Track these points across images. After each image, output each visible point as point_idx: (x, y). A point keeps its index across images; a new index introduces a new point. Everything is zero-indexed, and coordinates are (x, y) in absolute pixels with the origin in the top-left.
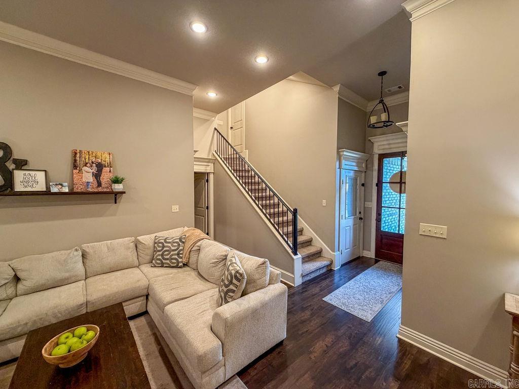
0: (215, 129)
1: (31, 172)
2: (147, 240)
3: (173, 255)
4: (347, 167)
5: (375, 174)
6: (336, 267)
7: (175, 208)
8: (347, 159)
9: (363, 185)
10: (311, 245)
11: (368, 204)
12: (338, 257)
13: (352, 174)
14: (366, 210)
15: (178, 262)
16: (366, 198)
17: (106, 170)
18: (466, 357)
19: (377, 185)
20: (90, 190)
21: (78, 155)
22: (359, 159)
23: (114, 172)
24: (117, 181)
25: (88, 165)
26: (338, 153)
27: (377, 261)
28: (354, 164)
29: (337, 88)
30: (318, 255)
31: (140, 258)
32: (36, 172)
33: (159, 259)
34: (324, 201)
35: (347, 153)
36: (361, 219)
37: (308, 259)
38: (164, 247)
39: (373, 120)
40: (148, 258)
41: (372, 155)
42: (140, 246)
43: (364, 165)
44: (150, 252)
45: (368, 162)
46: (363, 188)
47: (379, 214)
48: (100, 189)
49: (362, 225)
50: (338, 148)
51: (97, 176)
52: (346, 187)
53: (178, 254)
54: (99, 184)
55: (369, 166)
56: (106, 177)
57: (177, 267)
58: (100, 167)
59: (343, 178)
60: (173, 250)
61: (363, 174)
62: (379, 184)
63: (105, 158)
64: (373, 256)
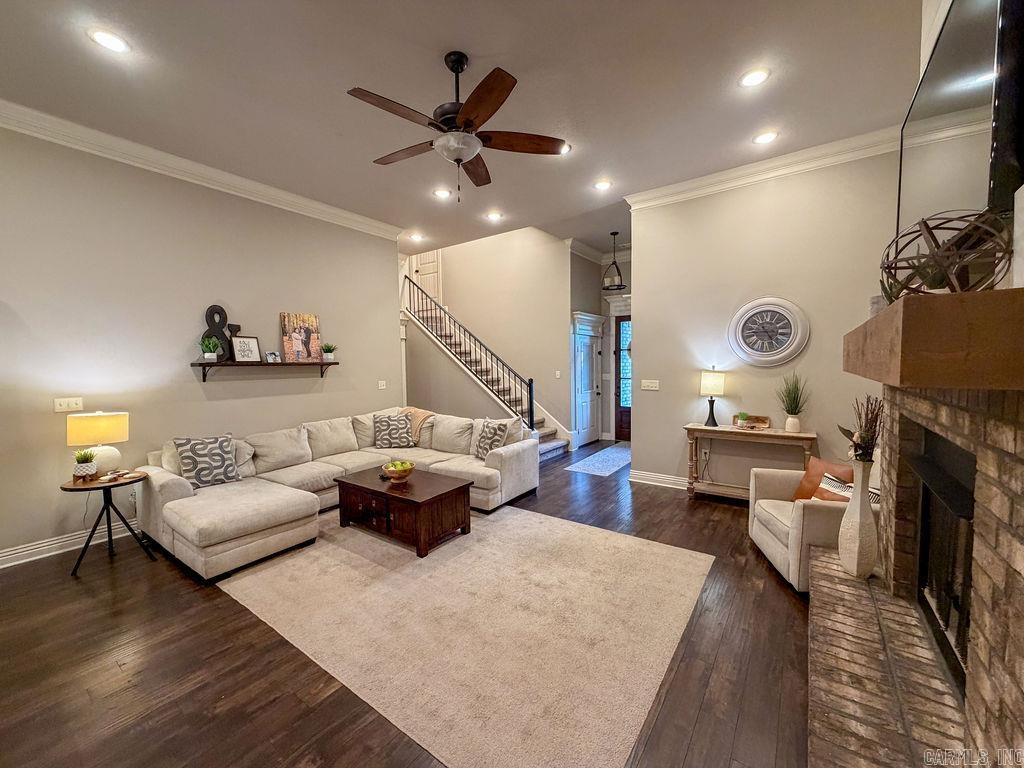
0: (406, 277)
1: (245, 339)
2: (367, 419)
3: (401, 434)
4: (582, 332)
5: (613, 340)
6: (573, 449)
7: (382, 384)
8: (582, 322)
9: (600, 353)
10: (543, 426)
11: (606, 376)
12: (574, 437)
13: (587, 340)
14: (604, 383)
15: (409, 441)
16: (604, 370)
17: (314, 336)
18: (672, 478)
19: (615, 352)
20: (301, 360)
21: (286, 319)
22: (596, 322)
23: (322, 340)
24: (329, 350)
25: (297, 331)
26: (572, 315)
27: (616, 442)
28: (589, 328)
29: (569, 242)
30: (552, 436)
31: (360, 441)
32: (248, 340)
33: (386, 439)
34: (558, 373)
35: (580, 316)
36: (598, 394)
37: (544, 439)
38: (389, 425)
39: (607, 282)
40: (369, 440)
41: (608, 318)
42: (358, 427)
43: (600, 330)
44: (371, 432)
45: (605, 325)
46: (599, 356)
47: (618, 387)
48: (310, 360)
49: (600, 400)
50: (572, 311)
51: (306, 343)
52: (581, 357)
53: (407, 433)
54: (309, 355)
55: (605, 331)
56: (315, 346)
57: (408, 446)
58: (308, 332)
59: (578, 345)
60: (401, 429)
61: (600, 341)
62: (617, 352)
63: (312, 322)
64: (613, 439)
